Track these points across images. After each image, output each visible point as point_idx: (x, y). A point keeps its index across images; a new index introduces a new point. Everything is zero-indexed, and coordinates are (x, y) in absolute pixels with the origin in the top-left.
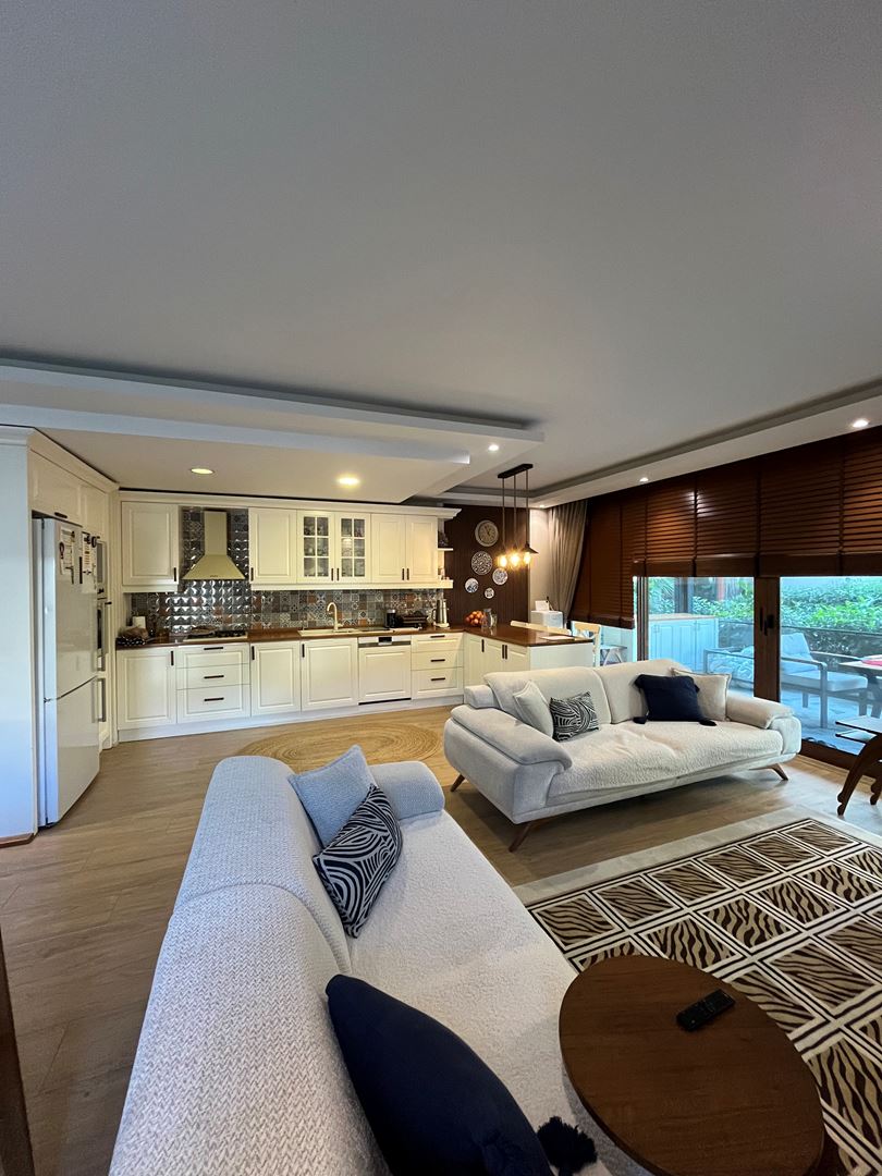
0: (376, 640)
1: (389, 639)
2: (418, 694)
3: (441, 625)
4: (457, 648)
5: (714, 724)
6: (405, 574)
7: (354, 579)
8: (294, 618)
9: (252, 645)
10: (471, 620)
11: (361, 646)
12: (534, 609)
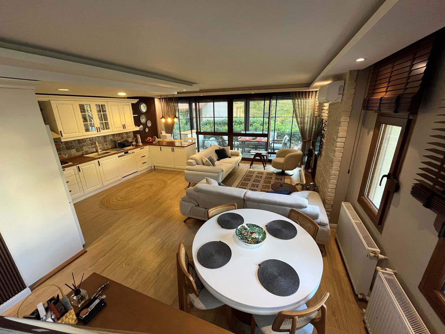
0: (123, 153)
1: (127, 152)
2: (139, 169)
3: (140, 144)
4: (148, 151)
5: (231, 157)
6: (124, 127)
7: (106, 131)
8: (78, 150)
9: (77, 166)
10: (148, 141)
11: (119, 157)
12: (161, 133)
